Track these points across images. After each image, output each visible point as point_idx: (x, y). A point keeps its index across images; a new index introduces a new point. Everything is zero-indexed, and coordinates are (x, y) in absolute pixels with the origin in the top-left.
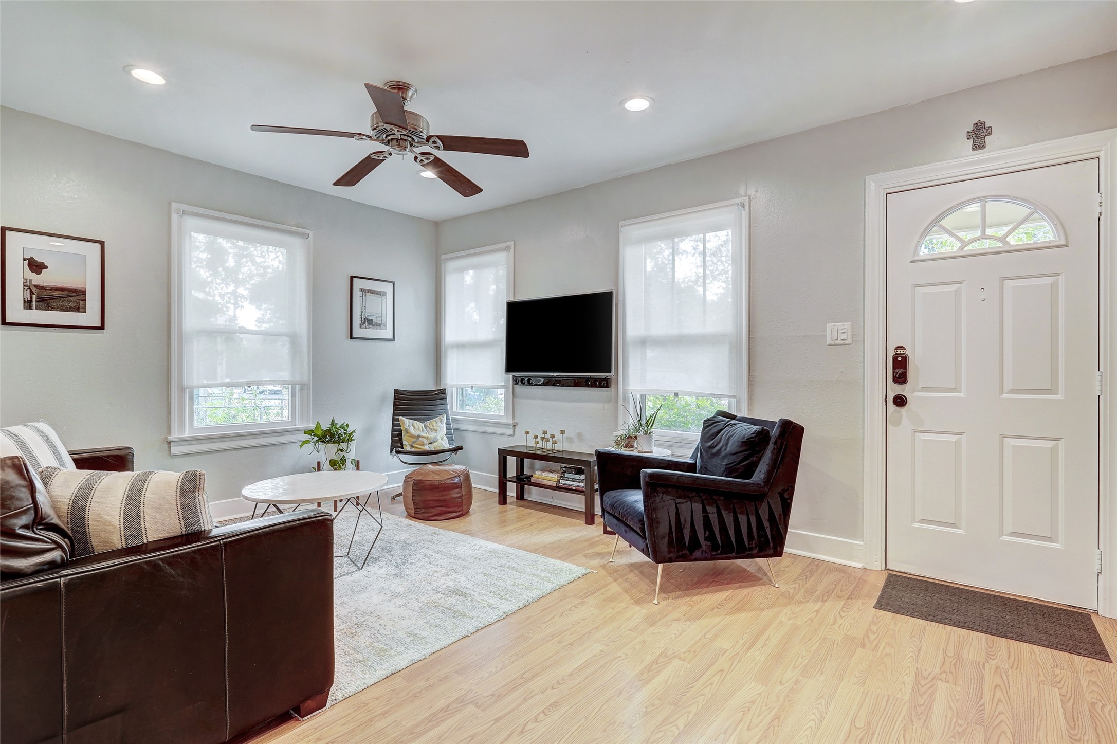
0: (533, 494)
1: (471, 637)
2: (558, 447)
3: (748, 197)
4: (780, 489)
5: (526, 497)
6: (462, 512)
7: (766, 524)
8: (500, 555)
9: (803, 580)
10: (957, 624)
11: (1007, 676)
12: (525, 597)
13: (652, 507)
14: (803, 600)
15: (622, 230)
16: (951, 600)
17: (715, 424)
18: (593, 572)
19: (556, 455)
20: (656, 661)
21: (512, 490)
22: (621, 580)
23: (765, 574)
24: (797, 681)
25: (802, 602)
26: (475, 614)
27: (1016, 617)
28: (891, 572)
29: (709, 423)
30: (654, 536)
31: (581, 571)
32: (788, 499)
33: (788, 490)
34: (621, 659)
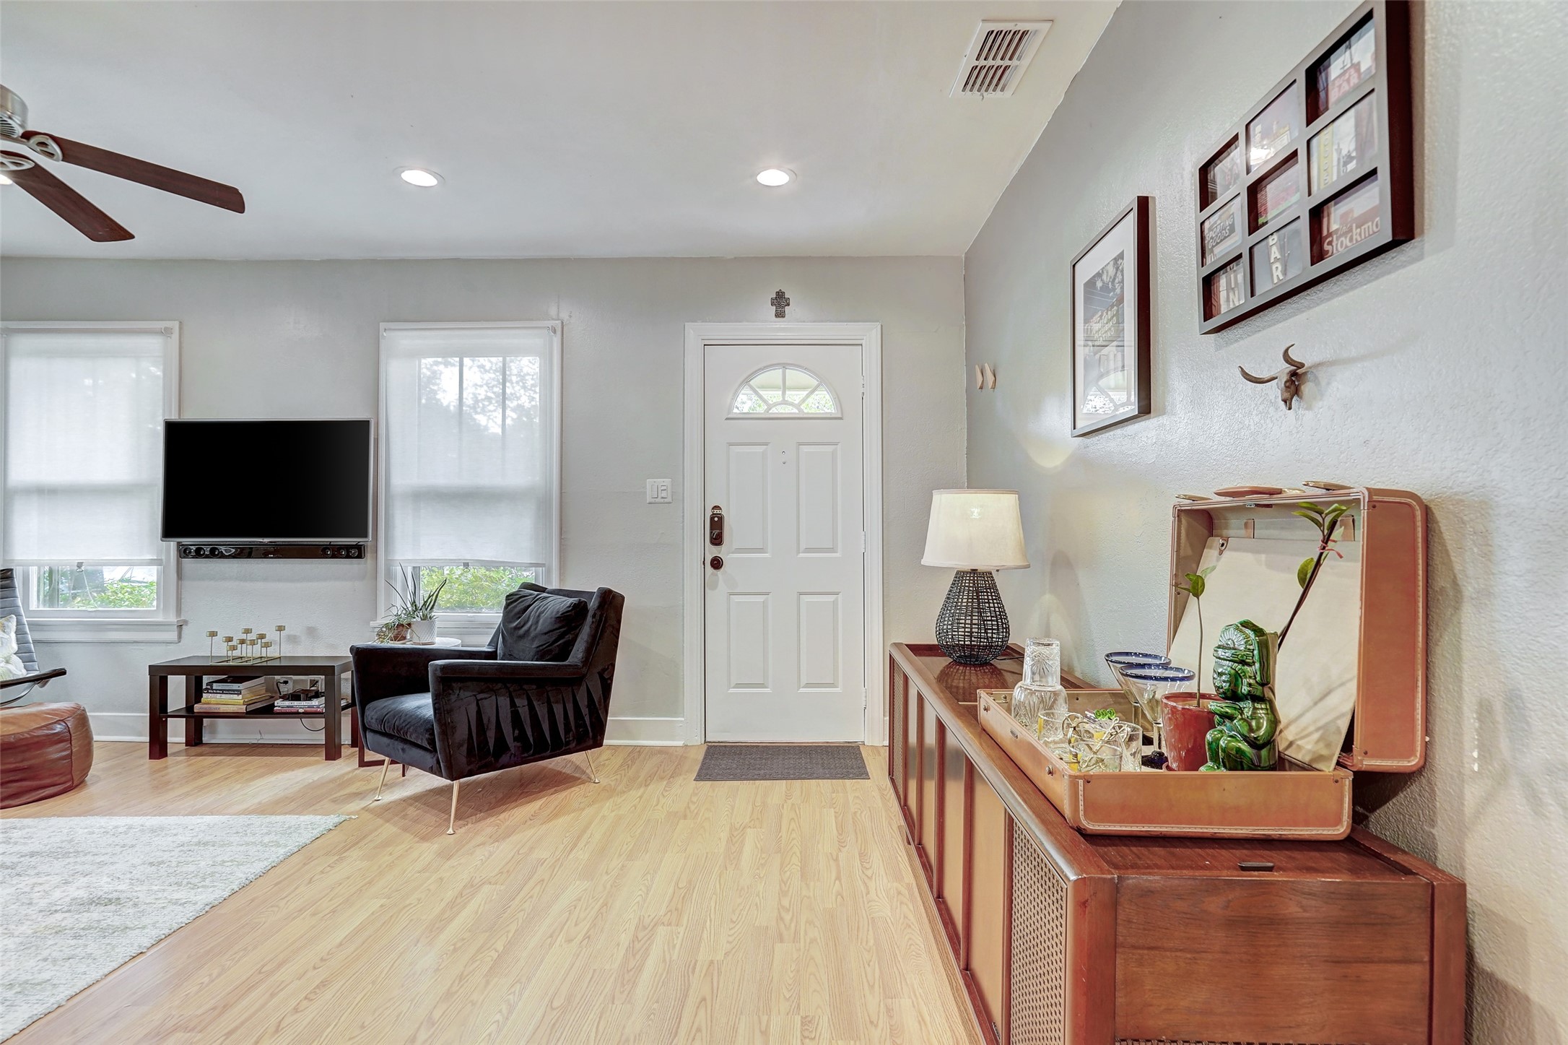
0: (220, 732)
1: (148, 954)
2: (273, 652)
3: (560, 321)
4: (600, 668)
5: (205, 739)
6: (70, 783)
7: (585, 711)
8: (174, 832)
9: (625, 769)
10: (764, 778)
11: (799, 809)
12: (241, 875)
13: (445, 709)
14: (626, 790)
15: (385, 334)
16: (760, 758)
17: (521, 600)
18: (350, 818)
19: (270, 664)
20: (461, 894)
21: (176, 731)
22: (396, 818)
23: (584, 772)
24: (623, 866)
25: (624, 792)
26: (146, 920)
27: (808, 760)
28: (710, 744)
29: (512, 599)
30: (449, 745)
31: (332, 820)
32: (608, 679)
33: (608, 668)
34: (412, 906)
